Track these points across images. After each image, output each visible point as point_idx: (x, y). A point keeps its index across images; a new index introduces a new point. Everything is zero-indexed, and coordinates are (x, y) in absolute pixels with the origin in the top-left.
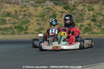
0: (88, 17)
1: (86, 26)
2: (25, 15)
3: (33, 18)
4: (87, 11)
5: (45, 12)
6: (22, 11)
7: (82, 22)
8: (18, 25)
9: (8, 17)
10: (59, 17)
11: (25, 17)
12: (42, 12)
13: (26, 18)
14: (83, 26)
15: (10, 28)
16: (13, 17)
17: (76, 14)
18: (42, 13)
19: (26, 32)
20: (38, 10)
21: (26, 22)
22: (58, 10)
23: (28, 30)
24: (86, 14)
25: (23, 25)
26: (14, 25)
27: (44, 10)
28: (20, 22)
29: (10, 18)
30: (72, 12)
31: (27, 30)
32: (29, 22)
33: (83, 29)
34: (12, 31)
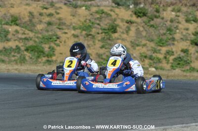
0: (184, 36)
1: (179, 55)
2: (49, 24)
3: (66, 31)
4: (182, 23)
5: (93, 20)
6: (44, 14)
7: (169, 45)
8: (34, 44)
9: (13, 26)
10: (123, 33)
11: (50, 28)
12: (87, 19)
13: (52, 30)
14: (173, 55)
15: (16, 49)
16: (25, 26)
17: (159, 28)
18: (88, 21)
19: (50, 59)
20: (79, 15)
21: (51, 39)
22: (120, 17)
23: (54, 55)
24: (181, 29)
25: (43, 45)
26: (24, 44)
27: (91, 14)
28: (37, 37)
29: (18, 28)
30: (152, 23)
31: (51, 56)
32: (58, 40)
33: (171, 61)
34: (19, 55)
